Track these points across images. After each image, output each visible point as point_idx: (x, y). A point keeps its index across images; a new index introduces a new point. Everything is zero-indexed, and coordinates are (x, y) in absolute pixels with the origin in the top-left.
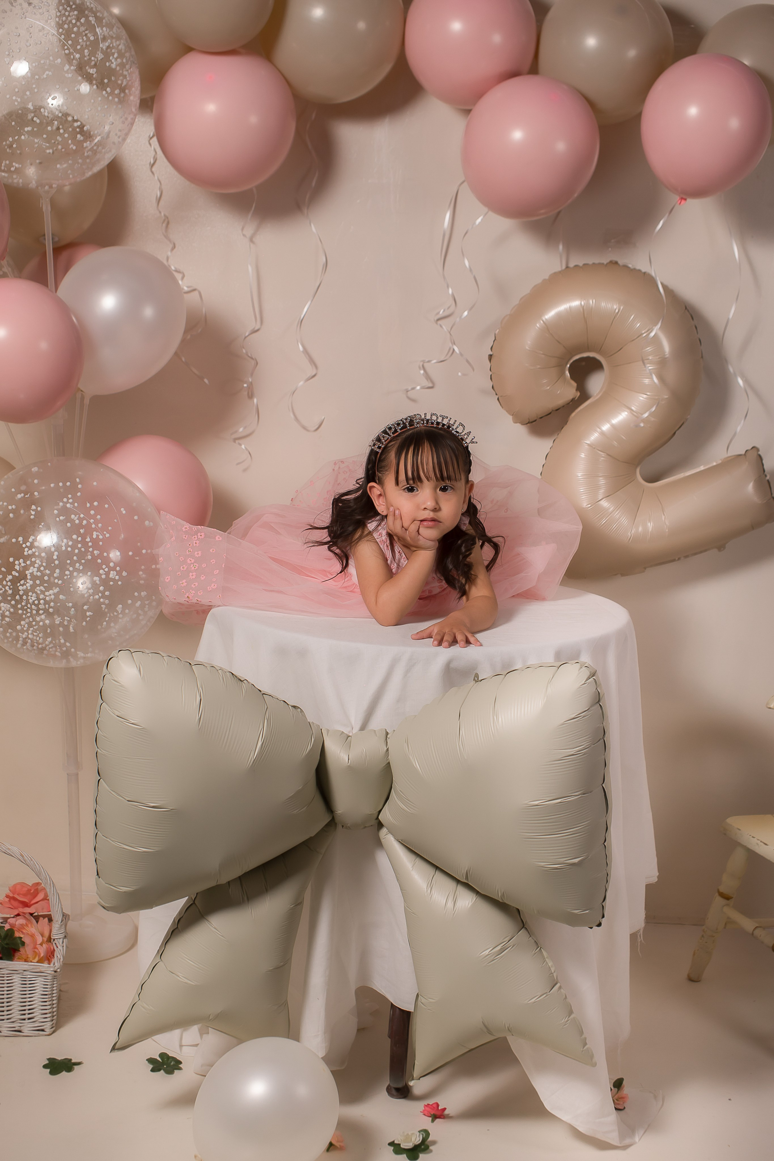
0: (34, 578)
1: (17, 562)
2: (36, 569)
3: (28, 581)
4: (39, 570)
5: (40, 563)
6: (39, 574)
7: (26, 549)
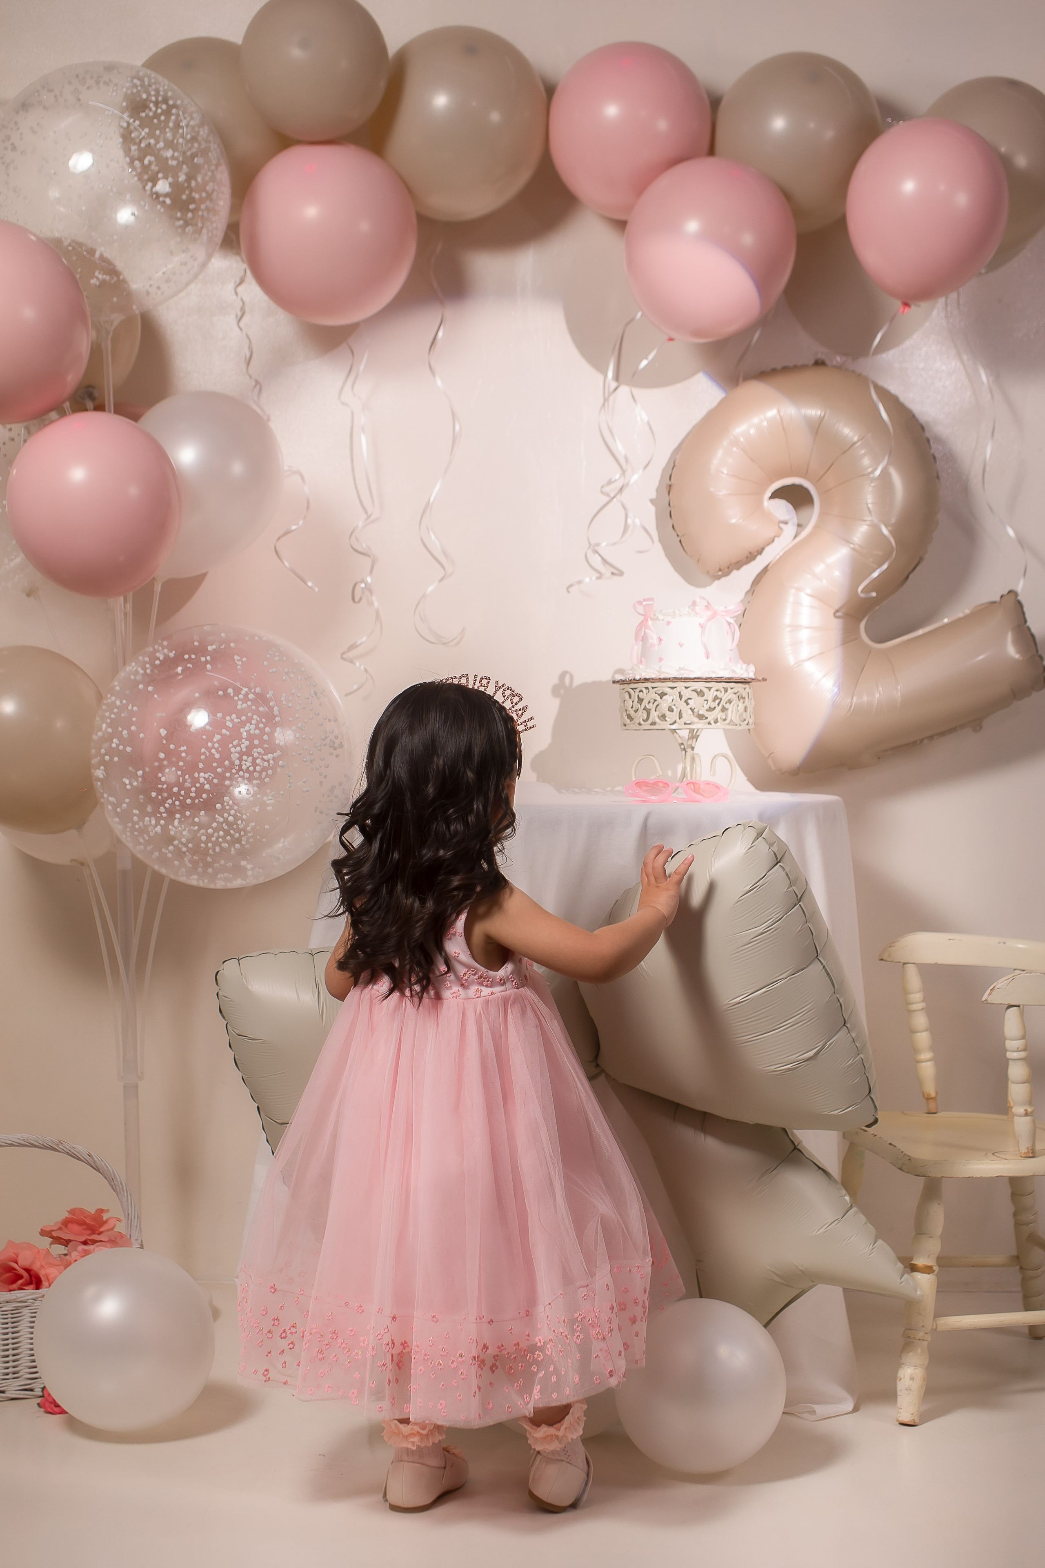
0: (251, 737)
1: (228, 718)
2: (253, 727)
3: (243, 741)
4: (257, 727)
5: (258, 719)
6: (257, 732)
7: (240, 703)
